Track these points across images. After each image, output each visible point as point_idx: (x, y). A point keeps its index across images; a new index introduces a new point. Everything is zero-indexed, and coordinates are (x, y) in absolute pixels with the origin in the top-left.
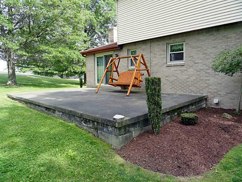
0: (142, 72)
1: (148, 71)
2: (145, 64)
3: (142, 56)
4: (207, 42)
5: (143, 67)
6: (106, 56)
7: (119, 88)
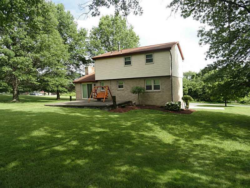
0: (108, 93)
1: (110, 92)
2: (109, 90)
3: (108, 87)
4: (131, 83)
5: (108, 91)
6: (88, 84)
7: (97, 100)
